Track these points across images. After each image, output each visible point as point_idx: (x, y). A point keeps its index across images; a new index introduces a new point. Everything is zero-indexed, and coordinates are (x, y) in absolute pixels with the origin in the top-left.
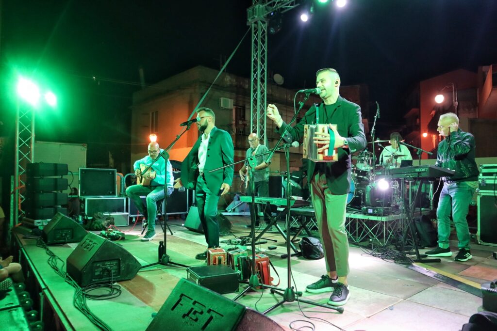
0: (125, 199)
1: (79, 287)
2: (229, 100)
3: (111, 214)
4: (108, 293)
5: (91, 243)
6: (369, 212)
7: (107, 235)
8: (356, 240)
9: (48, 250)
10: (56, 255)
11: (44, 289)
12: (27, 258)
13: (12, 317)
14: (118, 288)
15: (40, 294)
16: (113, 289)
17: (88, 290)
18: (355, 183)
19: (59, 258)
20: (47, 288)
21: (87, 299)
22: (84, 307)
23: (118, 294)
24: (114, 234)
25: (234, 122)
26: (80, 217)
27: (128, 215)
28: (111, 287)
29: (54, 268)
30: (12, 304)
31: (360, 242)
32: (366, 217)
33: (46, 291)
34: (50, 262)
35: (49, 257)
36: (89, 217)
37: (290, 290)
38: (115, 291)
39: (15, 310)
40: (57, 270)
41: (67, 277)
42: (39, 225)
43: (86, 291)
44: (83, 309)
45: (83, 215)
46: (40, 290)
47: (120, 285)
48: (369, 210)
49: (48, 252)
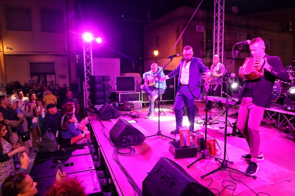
0: (140, 93)
1: (115, 147)
2: (202, 27)
3: (132, 102)
4: (129, 152)
5: (120, 125)
6: (288, 109)
7: (130, 114)
8: (278, 126)
9: (101, 123)
10: (105, 126)
11: (100, 146)
12: (92, 127)
13: (87, 159)
14: (134, 149)
15: (98, 148)
16: (131, 149)
17: (119, 149)
18: (281, 88)
19: (106, 129)
20: (101, 146)
21: (119, 154)
22: (117, 160)
23: (134, 153)
24: (134, 115)
25: (205, 40)
26: (117, 103)
27: (141, 102)
28: (130, 148)
29: (104, 135)
30: (87, 152)
31: (281, 126)
32: (285, 112)
33: (100, 147)
34: (102, 131)
35: (102, 127)
36: (121, 103)
37: (225, 162)
38: (132, 151)
39: (88, 156)
40: (106, 136)
41: (110, 140)
42: (97, 108)
43: (118, 150)
44: (117, 161)
45: (118, 102)
46: (98, 147)
47: (135, 148)
48: (288, 107)
49: (101, 124)
